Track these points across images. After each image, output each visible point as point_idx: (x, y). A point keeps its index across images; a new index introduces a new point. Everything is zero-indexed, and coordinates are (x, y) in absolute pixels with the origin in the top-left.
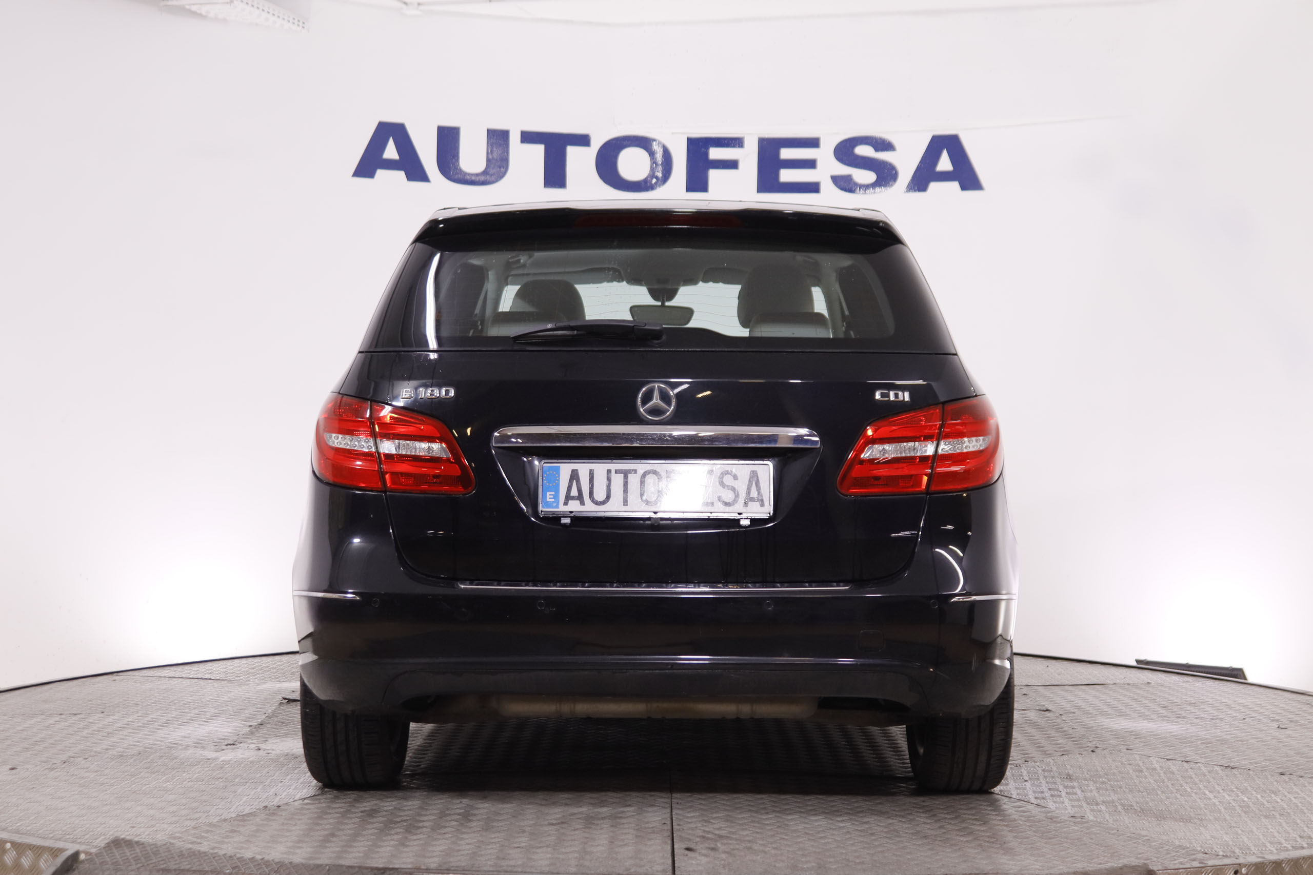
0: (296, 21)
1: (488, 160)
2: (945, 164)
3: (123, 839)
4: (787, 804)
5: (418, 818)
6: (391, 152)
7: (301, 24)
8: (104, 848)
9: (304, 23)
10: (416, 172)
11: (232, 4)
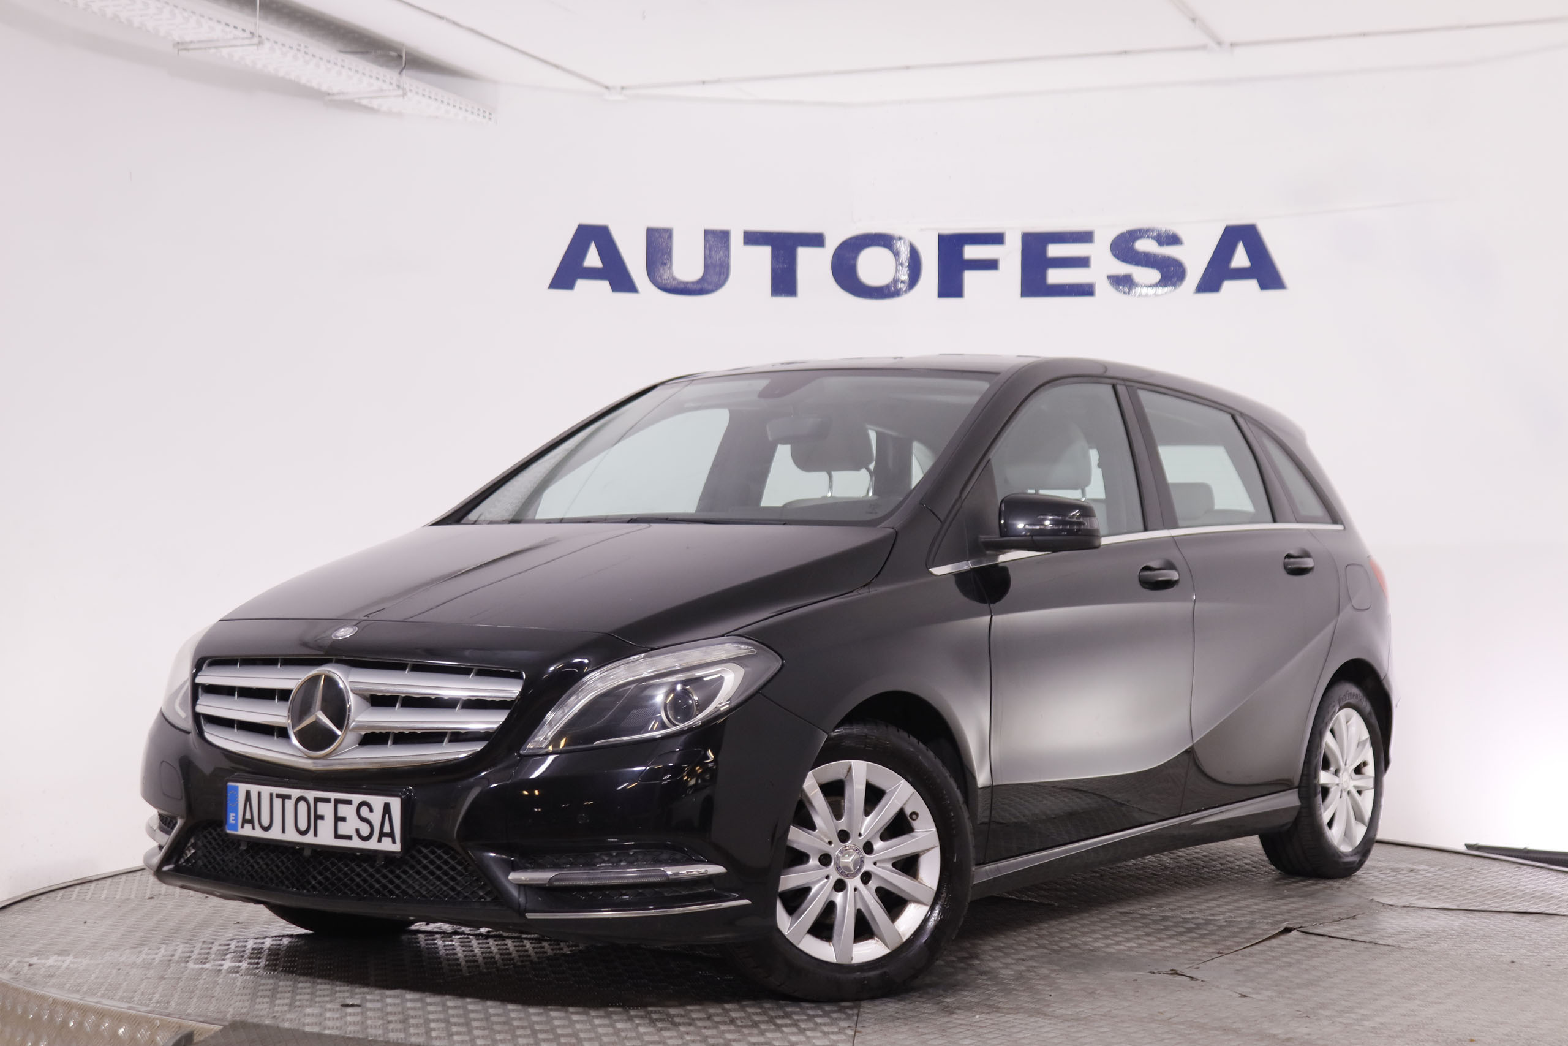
0: (481, 112)
1: (706, 266)
2: (1240, 259)
6: (593, 259)
7: (487, 115)
9: (490, 114)
10: (621, 281)
11: (405, 97)
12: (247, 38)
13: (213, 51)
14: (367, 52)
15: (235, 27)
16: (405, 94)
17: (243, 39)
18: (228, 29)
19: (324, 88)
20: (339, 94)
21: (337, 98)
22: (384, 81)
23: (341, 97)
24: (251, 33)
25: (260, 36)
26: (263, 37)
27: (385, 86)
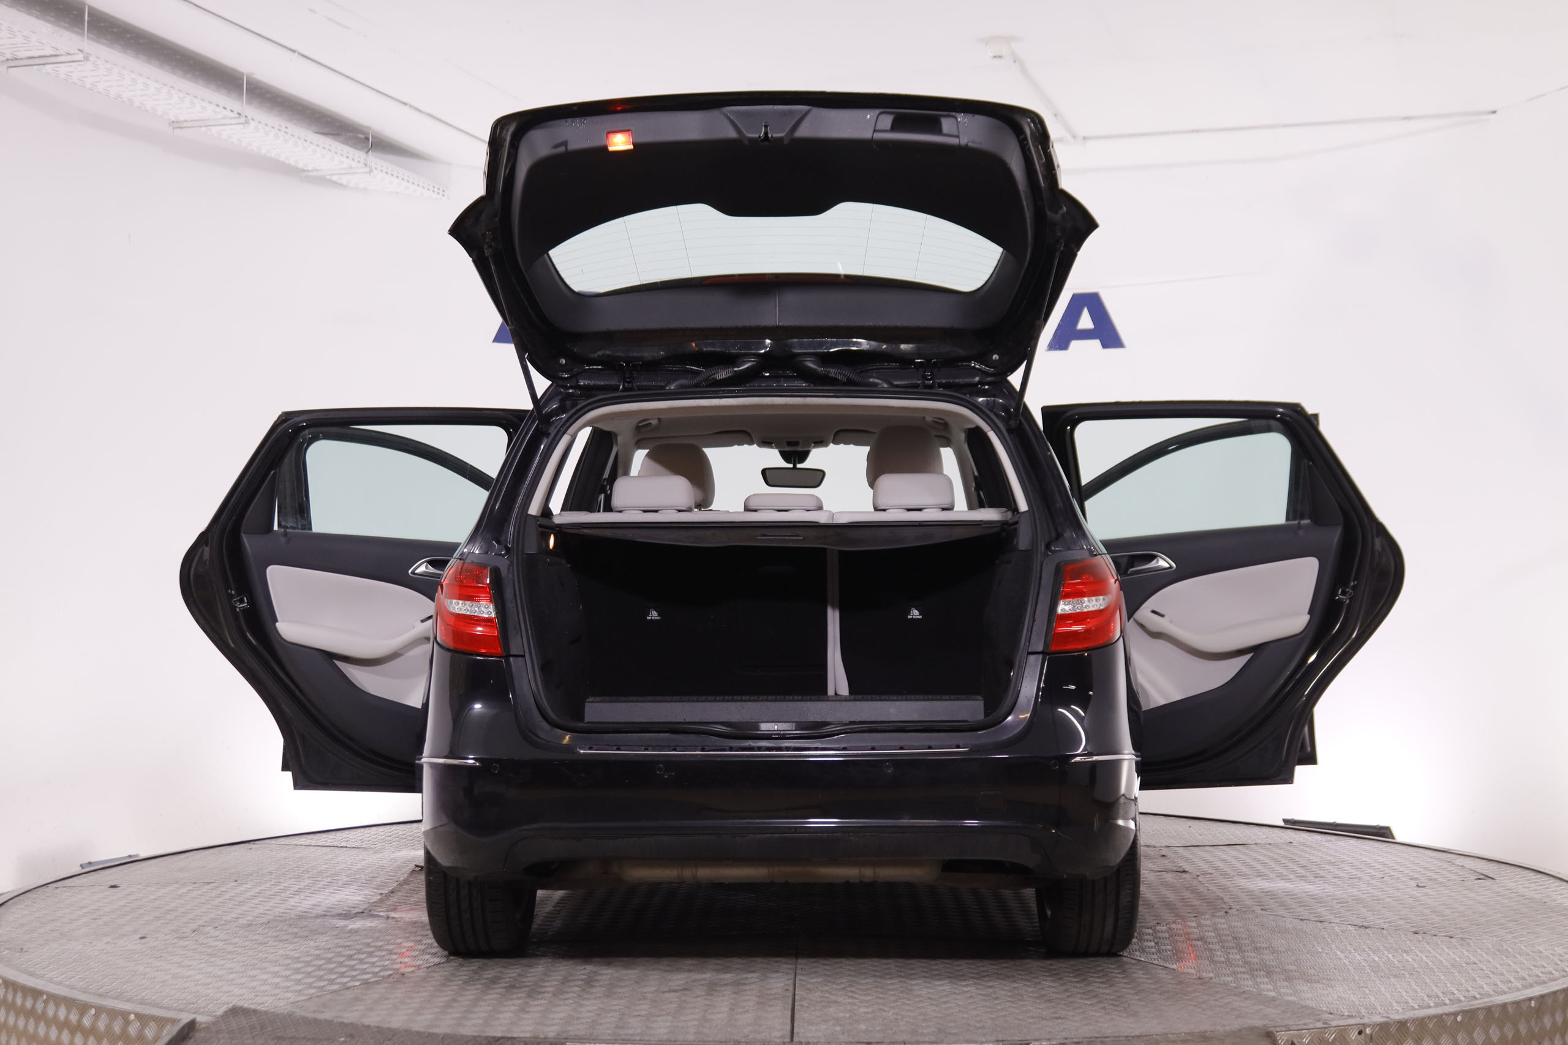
0: (436, 190)
2: (1085, 321)
3: (241, 1008)
4: (912, 969)
5: (541, 984)
7: (441, 191)
8: (222, 1017)
9: (443, 191)
11: (371, 174)
12: (235, 118)
13: (204, 129)
14: (338, 135)
15: (225, 108)
16: (371, 171)
17: (231, 118)
18: (218, 109)
19: (300, 166)
20: (312, 171)
21: (311, 174)
22: (353, 159)
23: (316, 174)
24: (238, 114)
25: (246, 117)
26: (249, 117)
27: (354, 164)
